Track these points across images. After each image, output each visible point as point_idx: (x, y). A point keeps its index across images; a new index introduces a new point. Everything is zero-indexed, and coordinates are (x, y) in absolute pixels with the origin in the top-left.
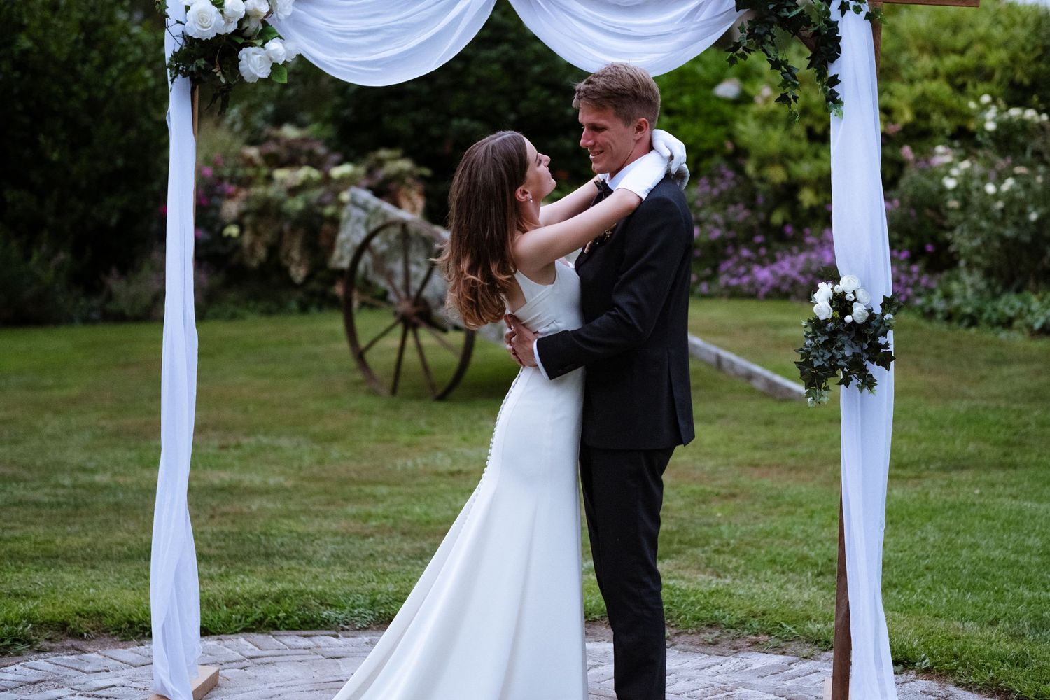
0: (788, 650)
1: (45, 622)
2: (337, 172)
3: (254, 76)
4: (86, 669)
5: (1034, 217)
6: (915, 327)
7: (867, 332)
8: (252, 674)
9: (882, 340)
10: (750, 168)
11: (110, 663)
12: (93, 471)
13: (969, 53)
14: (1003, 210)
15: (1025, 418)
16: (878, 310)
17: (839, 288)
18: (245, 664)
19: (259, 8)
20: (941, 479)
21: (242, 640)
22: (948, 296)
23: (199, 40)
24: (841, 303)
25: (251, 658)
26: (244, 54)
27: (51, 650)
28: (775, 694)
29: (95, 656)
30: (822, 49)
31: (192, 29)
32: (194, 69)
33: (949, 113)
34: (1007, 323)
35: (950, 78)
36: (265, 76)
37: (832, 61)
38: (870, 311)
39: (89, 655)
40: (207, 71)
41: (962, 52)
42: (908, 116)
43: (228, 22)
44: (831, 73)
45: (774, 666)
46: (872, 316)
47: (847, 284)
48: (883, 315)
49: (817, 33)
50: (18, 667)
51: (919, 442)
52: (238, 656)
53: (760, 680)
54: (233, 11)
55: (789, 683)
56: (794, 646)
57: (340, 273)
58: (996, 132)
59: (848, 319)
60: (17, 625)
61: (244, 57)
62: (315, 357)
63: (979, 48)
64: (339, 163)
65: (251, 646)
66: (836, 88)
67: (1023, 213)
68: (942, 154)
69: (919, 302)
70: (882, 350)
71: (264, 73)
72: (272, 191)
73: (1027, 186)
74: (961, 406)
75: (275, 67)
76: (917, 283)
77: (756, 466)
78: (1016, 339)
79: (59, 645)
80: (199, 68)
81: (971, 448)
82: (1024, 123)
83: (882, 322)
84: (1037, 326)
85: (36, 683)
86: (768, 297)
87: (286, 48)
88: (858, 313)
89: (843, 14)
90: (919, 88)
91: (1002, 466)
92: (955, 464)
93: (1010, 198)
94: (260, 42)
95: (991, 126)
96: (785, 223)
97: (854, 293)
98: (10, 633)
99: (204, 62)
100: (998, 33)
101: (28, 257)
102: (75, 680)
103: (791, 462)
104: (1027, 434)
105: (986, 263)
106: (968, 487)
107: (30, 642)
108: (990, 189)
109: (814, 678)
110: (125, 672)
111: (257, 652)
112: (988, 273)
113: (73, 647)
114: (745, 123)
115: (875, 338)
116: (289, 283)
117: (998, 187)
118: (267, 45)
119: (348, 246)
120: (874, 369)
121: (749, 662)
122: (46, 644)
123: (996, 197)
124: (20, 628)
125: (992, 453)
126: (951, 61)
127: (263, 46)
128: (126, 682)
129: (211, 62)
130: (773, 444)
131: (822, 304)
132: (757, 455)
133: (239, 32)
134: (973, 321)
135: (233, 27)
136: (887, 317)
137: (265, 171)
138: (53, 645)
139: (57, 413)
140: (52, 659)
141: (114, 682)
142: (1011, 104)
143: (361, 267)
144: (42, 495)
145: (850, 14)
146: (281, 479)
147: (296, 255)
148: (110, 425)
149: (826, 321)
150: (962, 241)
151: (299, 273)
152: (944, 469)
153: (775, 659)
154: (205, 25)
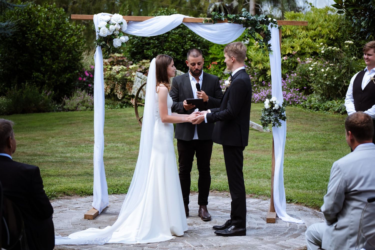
0: (260, 198)
1: (59, 191)
2: (131, 67)
3: (117, 46)
4: (72, 203)
5: (335, 78)
6: (300, 111)
7: (279, 112)
8: (116, 204)
9: (283, 114)
10: (252, 65)
11: (78, 202)
12: (66, 153)
13: (317, 30)
14: (326, 76)
15: (330, 137)
16: (281, 106)
17: (271, 100)
18: (114, 202)
19: (118, 27)
20: (305, 153)
21: (113, 196)
22: (310, 102)
23: (103, 37)
24: (272, 104)
25: (116, 200)
26: (114, 40)
27: (61, 199)
28: (256, 208)
29: (74, 200)
30: (266, 37)
31: (101, 34)
32: (102, 44)
33: (311, 48)
34: (327, 109)
35: (311, 38)
36: (120, 46)
37: (269, 40)
38: (279, 106)
39: (72, 200)
40: (105, 45)
41: (315, 30)
42: (299, 49)
43: (111, 32)
44: (269, 44)
45: (256, 202)
46: (280, 107)
47: (273, 99)
48: (283, 107)
49: (265, 33)
50: (54, 203)
51: (299, 143)
52: (112, 200)
53: (252, 205)
54: (112, 29)
55: (260, 206)
56: (262, 197)
57: (133, 96)
58: (324, 53)
59: (274, 108)
60: (52, 192)
61: (114, 41)
62: (125, 121)
63: (319, 28)
64: (132, 64)
65: (115, 197)
66: (271, 47)
67: (332, 77)
68: (309, 60)
69: (302, 103)
70: (283, 116)
71: (120, 45)
72: (112, 73)
73: (334, 69)
74: (312, 133)
75: (122, 43)
76: (301, 98)
77: (253, 150)
78: (330, 114)
79: (63, 198)
80: (103, 44)
81: (314, 145)
82: (332, 51)
83: (283, 109)
84: (336, 110)
85: (59, 207)
86: (258, 102)
87: (125, 38)
88: (276, 107)
89: (272, 28)
90: (302, 40)
91: (323, 150)
92: (310, 149)
93: (329, 73)
94: (119, 37)
95: (323, 52)
96: (263, 81)
97: (275, 101)
98: (50, 195)
99: (104, 42)
100: (325, 24)
101: (41, 93)
102: (70, 206)
103: (263, 149)
104: (330, 141)
105: (322, 92)
106: (312, 155)
107: (56, 197)
108: (323, 70)
109: (267, 205)
110: (82, 204)
111: (117, 199)
112: (322, 95)
113: (67, 198)
114: (251, 51)
115: (281, 113)
116: (117, 99)
117: (325, 70)
118: (120, 38)
119: (136, 89)
120: (281, 121)
121: (249, 201)
122: (60, 197)
123: (324, 72)
124: (53, 193)
125: (319, 146)
126: (312, 33)
127: (119, 38)
128: (83, 206)
129: (106, 42)
130: (258, 144)
131: (267, 105)
132: (253, 147)
133: (113, 35)
134: (318, 109)
135: (111, 34)
136: (284, 108)
137: (110, 67)
138: (62, 198)
139: (53, 137)
140: (63, 201)
141: (80, 206)
142: (329, 45)
143: (140, 95)
144: (53, 159)
145: (274, 28)
146: (119, 155)
147: (119, 91)
148: (68, 141)
149: (268, 109)
150: (314, 86)
151: (120, 96)
152: (306, 151)
153: (256, 200)
154: (105, 33)
